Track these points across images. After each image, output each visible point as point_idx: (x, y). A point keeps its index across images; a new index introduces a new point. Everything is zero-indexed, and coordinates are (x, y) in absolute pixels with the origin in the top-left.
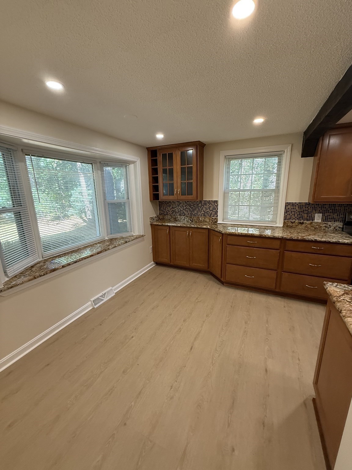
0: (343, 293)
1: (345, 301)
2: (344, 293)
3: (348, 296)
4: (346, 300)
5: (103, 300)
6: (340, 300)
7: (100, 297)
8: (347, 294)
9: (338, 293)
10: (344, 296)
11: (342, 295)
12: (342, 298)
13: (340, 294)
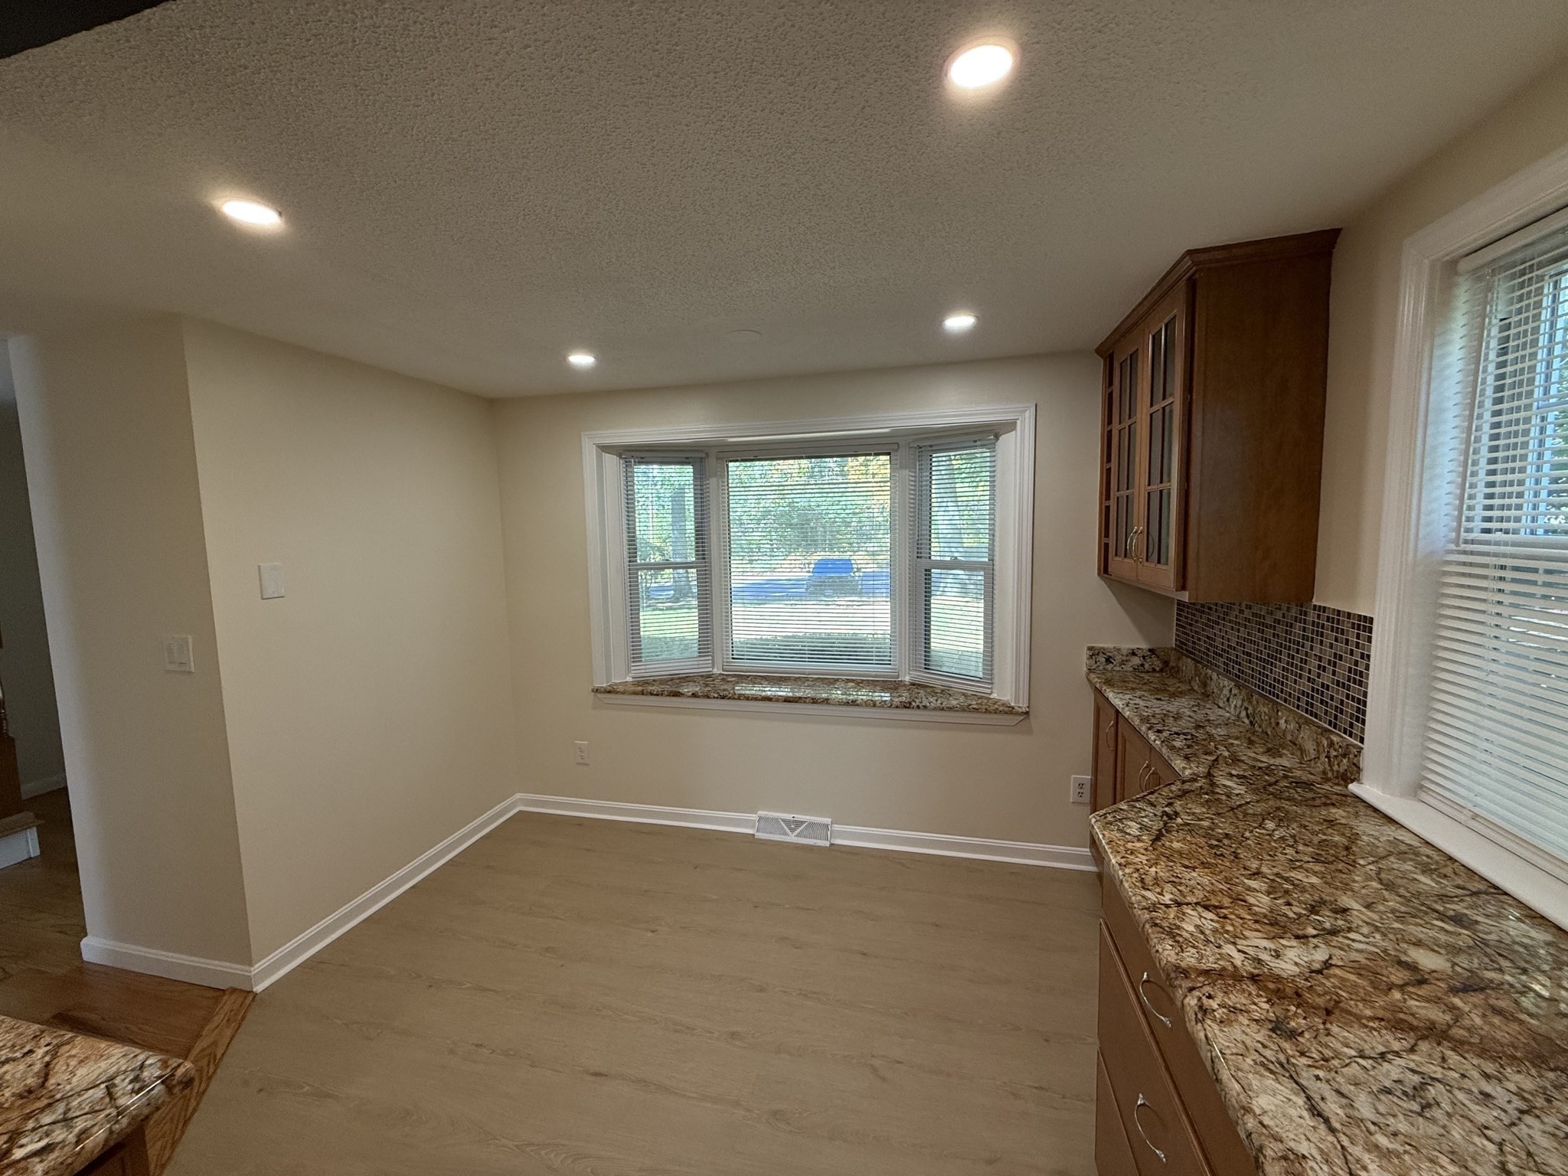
0: (52, 1081)
1: (18, 1055)
2: (44, 1083)
3: (18, 1088)
4: (14, 1060)
5: (786, 834)
6: (43, 1042)
7: (784, 821)
8: (30, 1092)
9: (73, 1063)
10: (37, 1067)
11: (48, 1064)
12: (40, 1052)
13: (59, 1066)
